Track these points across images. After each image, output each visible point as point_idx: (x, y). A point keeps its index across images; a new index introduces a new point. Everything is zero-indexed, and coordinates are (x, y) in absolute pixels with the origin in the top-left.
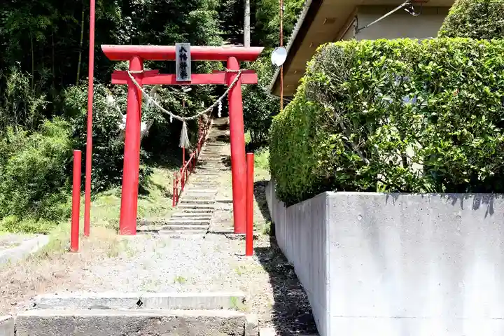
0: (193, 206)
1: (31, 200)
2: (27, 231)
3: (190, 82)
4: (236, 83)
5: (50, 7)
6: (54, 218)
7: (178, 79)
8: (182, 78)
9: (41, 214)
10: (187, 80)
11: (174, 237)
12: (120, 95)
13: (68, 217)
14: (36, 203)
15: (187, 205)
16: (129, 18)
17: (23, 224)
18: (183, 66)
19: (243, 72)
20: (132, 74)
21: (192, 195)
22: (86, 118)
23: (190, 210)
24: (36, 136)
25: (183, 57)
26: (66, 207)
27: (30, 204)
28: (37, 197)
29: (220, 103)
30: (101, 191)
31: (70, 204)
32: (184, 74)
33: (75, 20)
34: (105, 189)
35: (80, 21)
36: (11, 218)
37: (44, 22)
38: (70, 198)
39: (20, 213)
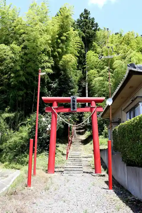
0: (74, 159)
1: (14, 156)
2: (12, 168)
3: (76, 111)
4: (95, 111)
5: (23, 88)
6: (22, 163)
7: (72, 110)
8: (73, 109)
9: (18, 162)
10: (75, 110)
11: (70, 175)
12: (47, 118)
13: (27, 163)
14: (16, 157)
15: (72, 159)
16: (50, 92)
17: (11, 165)
18: (74, 105)
19: (97, 107)
20: (54, 108)
21: (72, 154)
22: (35, 126)
23: (73, 161)
24: (16, 133)
25: (74, 101)
26: (27, 159)
27: (14, 158)
28: (16, 155)
29: (89, 120)
30: (40, 153)
31: (28, 158)
32: (74, 108)
33: (32, 93)
34: (41, 153)
35: (33, 93)
36: (7, 163)
37: (21, 93)
38: (28, 156)
39: (10, 161)
